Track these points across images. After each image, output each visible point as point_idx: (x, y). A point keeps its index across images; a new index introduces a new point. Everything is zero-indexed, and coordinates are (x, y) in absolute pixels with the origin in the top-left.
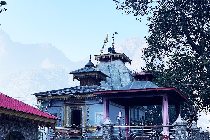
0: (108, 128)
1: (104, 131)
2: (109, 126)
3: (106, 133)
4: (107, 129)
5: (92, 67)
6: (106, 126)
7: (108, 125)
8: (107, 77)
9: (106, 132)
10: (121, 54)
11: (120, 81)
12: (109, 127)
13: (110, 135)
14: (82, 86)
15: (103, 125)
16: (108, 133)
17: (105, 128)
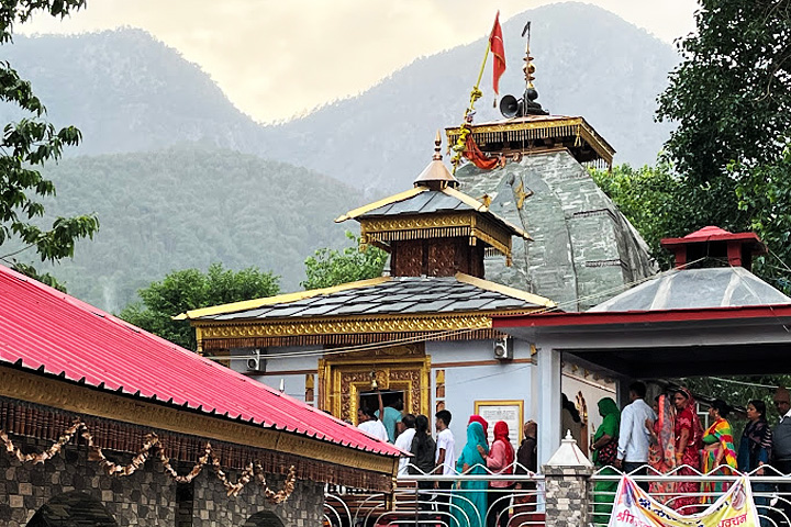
0: (569, 484)
1: (549, 495)
2: (577, 476)
3: (559, 507)
4: (565, 490)
5: (449, 190)
6: (562, 476)
7: (572, 472)
8: (514, 237)
9: (563, 504)
10: (572, 122)
11: (569, 253)
12: (573, 479)
13: (578, 513)
14: (403, 279)
15: (549, 472)
16: (573, 507)
17: (555, 482)
